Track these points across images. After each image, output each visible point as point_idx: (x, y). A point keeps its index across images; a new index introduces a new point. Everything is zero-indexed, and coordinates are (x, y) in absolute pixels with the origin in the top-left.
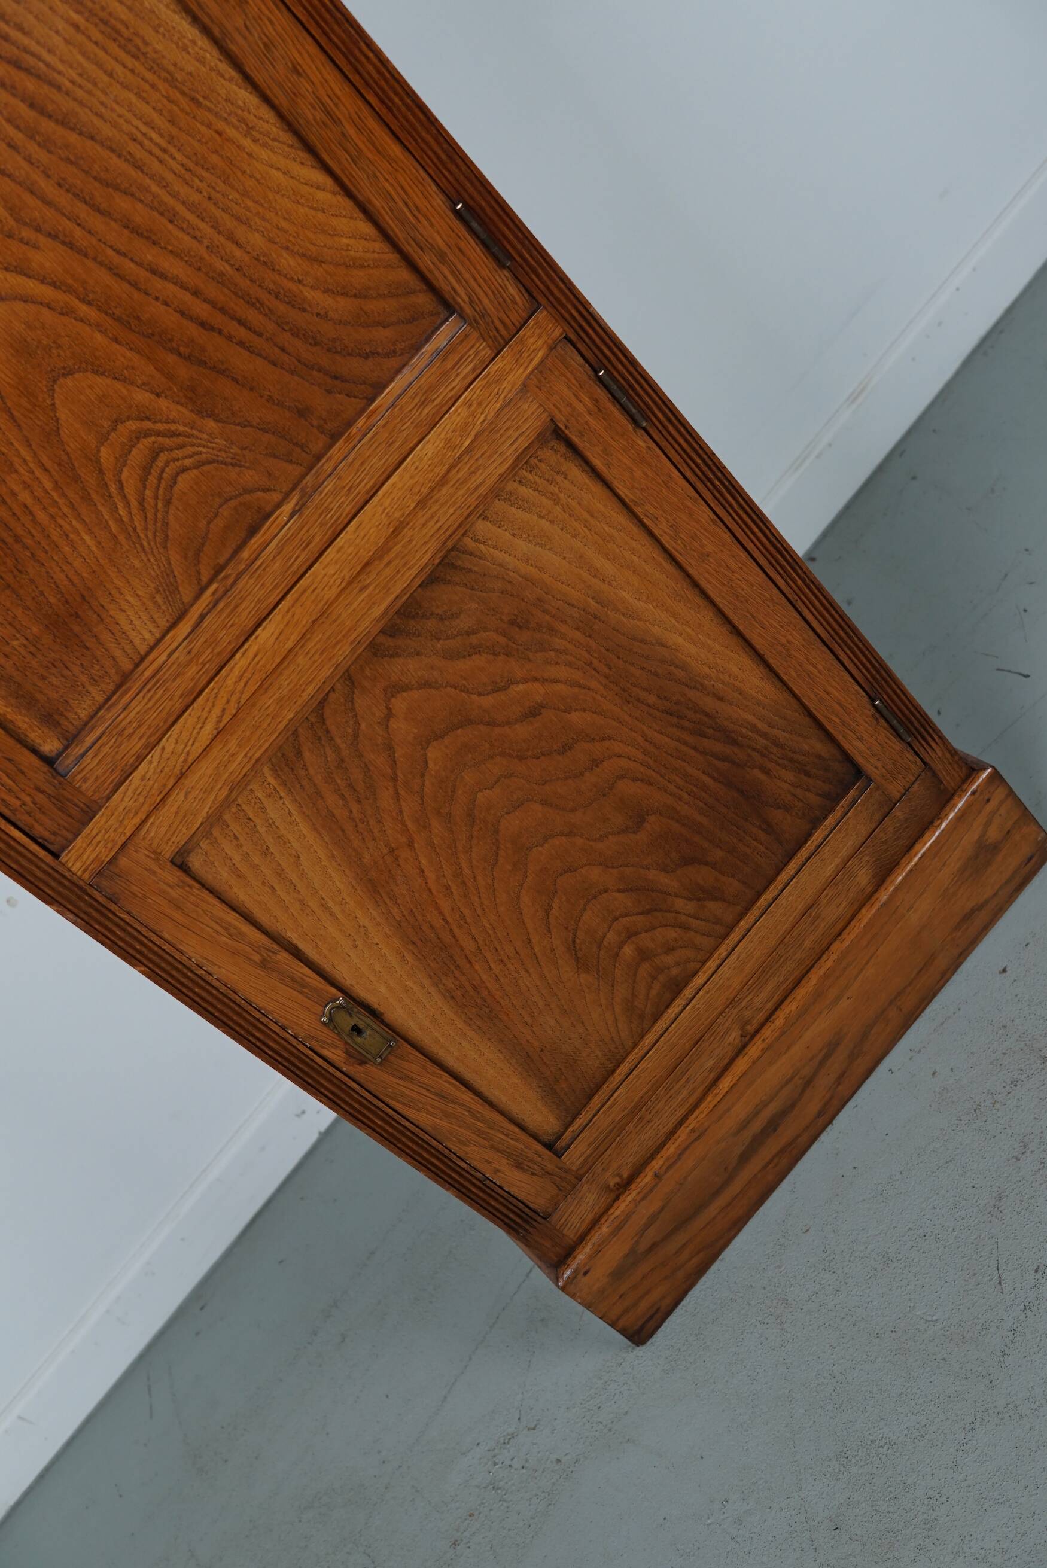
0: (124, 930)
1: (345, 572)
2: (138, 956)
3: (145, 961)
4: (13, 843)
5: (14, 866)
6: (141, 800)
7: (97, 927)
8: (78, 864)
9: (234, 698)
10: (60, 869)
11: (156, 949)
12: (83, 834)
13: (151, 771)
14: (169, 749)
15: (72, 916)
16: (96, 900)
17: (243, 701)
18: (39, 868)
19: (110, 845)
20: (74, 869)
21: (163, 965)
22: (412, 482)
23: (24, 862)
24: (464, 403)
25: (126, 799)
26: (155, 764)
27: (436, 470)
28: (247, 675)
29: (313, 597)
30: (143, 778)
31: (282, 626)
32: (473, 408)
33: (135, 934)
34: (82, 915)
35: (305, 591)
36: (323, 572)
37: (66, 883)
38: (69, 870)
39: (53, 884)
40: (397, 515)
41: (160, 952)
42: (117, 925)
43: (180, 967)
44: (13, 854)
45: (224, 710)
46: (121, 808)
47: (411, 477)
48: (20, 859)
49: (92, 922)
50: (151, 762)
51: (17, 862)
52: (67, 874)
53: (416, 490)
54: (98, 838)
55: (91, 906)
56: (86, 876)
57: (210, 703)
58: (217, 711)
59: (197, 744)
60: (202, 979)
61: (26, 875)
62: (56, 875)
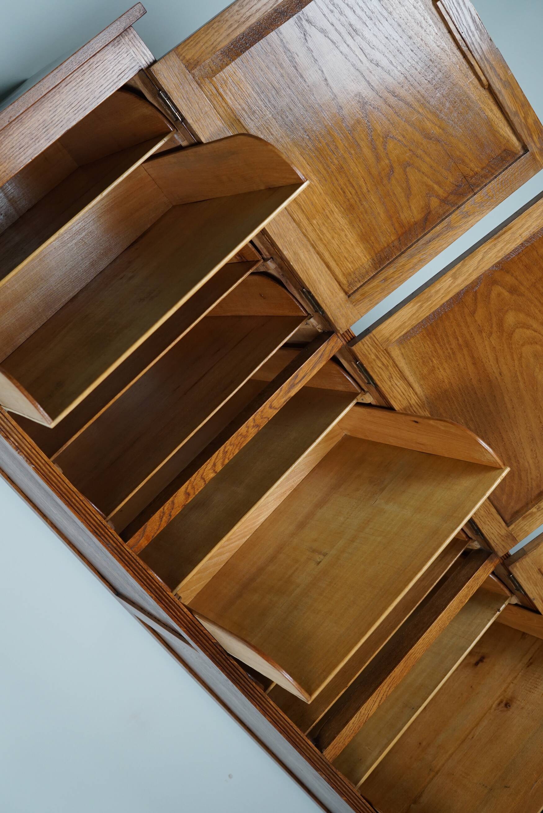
0: (340, 782)
1: (425, 648)
2: (344, 793)
3: (346, 796)
4: (309, 747)
5: (308, 756)
6: (352, 731)
7: (332, 781)
8: (329, 756)
9: (385, 694)
10: (323, 757)
11: (350, 791)
12: (332, 744)
13: (356, 720)
14: (363, 713)
15: (324, 776)
16: (333, 770)
17: (388, 695)
18: (315, 756)
19: (340, 748)
20: (327, 758)
21: (352, 797)
22: (448, 615)
23: (311, 755)
24: (467, 587)
25: (347, 731)
26: (358, 718)
27: (456, 611)
28: (390, 685)
29: (414, 656)
30: (353, 723)
31: (403, 667)
32: (469, 588)
33: (344, 784)
34: (327, 776)
35: (412, 654)
36: (418, 648)
37: (324, 763)
38: (326, 758)
39: (320, 763)
40: (443, 627)
41: (351, 792)
42: (339, 781)
43: (357, 798)
44: (308, 751)
45: (382, 698)
46: (345, 735)
47: (448, 613)
48: (310, 753)
49: (330, 779)
50: (356, 717)
51: (309, 754)
52: (325, 760)
53: (449, 618)
54: (336, 746)
55: (331, 772)
56: (331, 761)
57: (377, 695)
58: (379, 698)
59: (372, 711)
60: (364, 803)
61: (311, 759)
62: (321, 760)
